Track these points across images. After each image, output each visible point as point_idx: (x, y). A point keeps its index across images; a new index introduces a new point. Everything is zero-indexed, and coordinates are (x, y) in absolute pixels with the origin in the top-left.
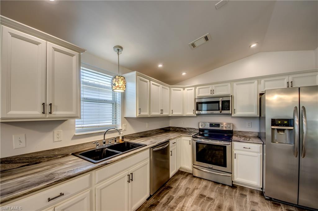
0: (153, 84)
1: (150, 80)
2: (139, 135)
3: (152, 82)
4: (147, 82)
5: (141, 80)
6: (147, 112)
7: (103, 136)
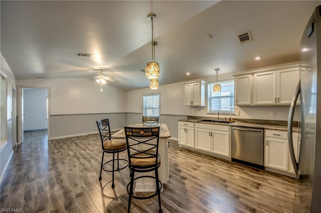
0: (258, 76)
1: (252, 74)
2: (255, 121)
3: (255, 75)
4: (248, 77)
5: (238, 79)
6: (248, 102)
7: (218, 115)
